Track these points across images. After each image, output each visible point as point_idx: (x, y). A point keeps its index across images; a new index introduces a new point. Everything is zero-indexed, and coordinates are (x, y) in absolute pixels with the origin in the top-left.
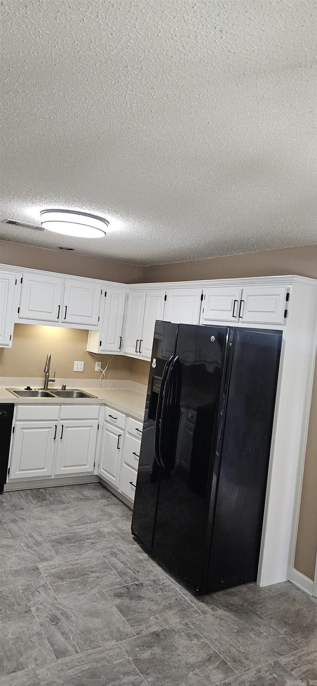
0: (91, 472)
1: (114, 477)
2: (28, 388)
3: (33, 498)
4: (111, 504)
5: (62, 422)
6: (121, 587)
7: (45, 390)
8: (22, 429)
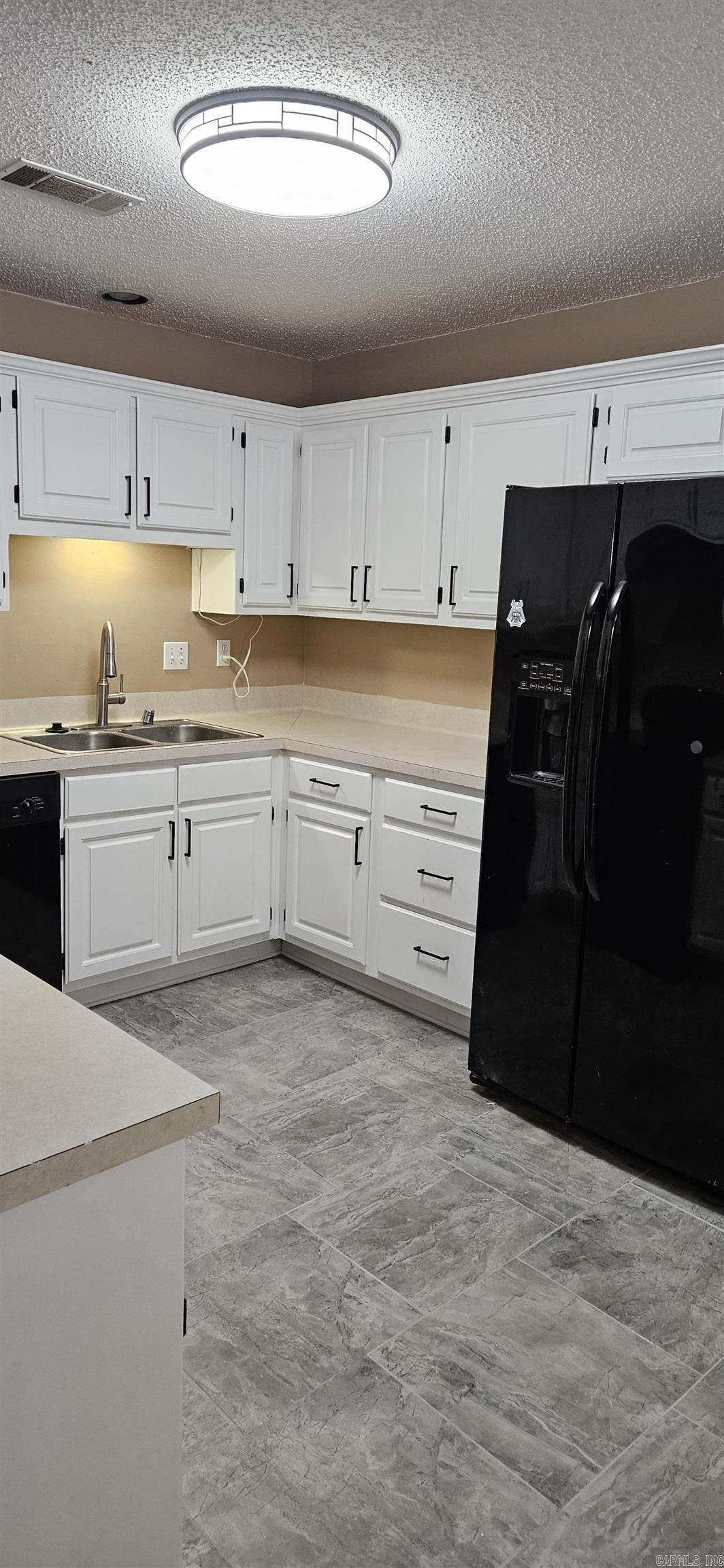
0: (264, 933)
1: (346, 938)
2: (57, 727)
3: (142, 1024)
4: (351, 1010)
5: (183, 810)
6: (552, 1235)
7: (102, 728)
8: (85, 841)
